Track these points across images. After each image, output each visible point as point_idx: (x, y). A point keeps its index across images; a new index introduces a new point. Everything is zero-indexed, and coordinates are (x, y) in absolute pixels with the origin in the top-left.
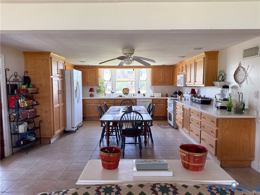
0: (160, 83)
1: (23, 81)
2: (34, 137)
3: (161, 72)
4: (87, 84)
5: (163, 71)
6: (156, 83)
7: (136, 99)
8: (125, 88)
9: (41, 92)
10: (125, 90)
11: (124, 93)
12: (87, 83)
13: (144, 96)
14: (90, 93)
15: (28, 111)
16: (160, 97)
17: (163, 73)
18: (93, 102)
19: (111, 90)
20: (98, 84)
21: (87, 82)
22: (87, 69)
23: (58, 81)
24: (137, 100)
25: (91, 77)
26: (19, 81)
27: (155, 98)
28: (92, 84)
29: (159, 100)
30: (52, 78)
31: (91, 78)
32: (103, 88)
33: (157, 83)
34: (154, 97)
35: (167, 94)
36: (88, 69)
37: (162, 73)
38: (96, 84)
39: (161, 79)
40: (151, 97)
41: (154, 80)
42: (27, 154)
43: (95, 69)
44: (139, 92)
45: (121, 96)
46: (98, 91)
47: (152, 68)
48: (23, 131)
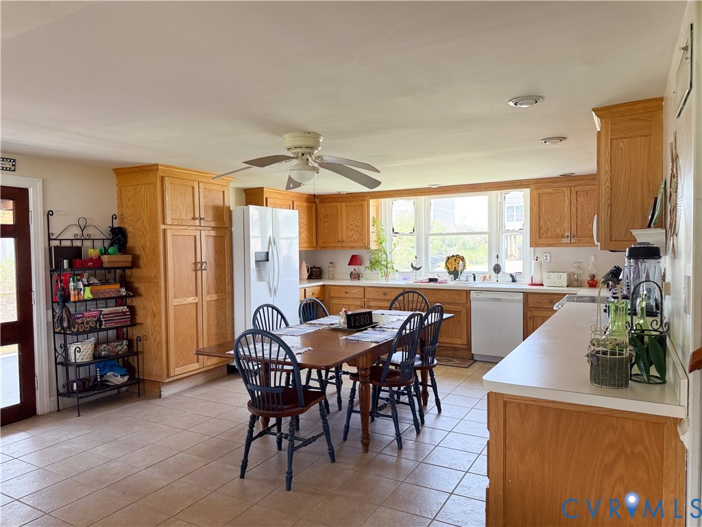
0: (563, 237)
1: (109, 239)
2: (122, 376)
3: (566, 199)
4: (340, 245)
5: (574, 195)
6: (546, 238)
7: (468, 292)
8: (453, 256)
9: (145, 264)
10: (453, 261)
11: (448, 269)
12: (339, 242)
13: (514, 281)
14: (352, 268)
15: (101, 311)
16: (566, 289)
17: (574, 201)
18: (346, 295)
19: (412, 259)
20: (369, 243)
21: (340, 239)
22: (342, 202)
23: (195, 236)
24: (473, 295)
25: (351, 224)
26: (93, 240)
27: (545, 289)
28: (354, 245)
29: (549, 297)
30: (164, 230)
31: (351, 227)
32: (384, 256)
33: (551, 237)
34: (542, 285)
35: (593, 277)
36: (344, 204)
37: (567, 203)
38: (361, 245)
39: (566, 225)
40: (533, 285)
41: (540, 228)
42: (79, 416)
43: (360, 203)
44: (497, 269)
45: (435, 280)
46: (374, 264)
47: (534, 187)
48: (82, 359)
